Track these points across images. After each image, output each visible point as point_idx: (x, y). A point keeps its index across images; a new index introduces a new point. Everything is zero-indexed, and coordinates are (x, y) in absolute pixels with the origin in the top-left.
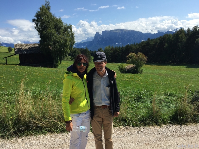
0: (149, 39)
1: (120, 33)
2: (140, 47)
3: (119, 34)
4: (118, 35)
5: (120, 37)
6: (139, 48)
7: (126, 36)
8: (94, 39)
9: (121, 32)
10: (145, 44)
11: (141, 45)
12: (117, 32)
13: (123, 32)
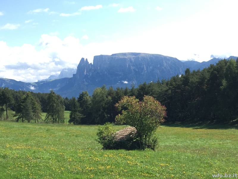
0: (187, 71)
1: (133, 60)
2: (170, 89)
3: (131, 62)
5: (132, 68)
6: (167, 91)
7: (145, 68)
9: (134, 58)
10: (181, 83)
11: (171, 85)
12: (125, 58)
13: (139, 57)
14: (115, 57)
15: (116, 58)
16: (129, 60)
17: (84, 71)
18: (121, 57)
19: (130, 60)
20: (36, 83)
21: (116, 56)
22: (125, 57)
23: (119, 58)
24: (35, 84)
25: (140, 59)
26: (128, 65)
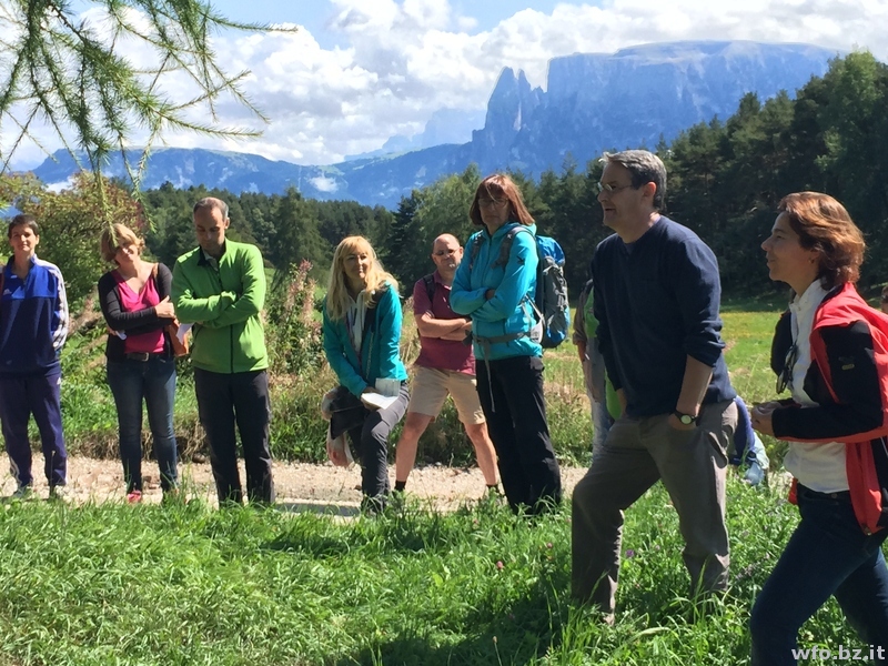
1: (700, 70)
3: (693, 77)
4: (685, 92)
5: (698, 101)
8: (481, 126)
9: (703, 62)
12: (670, 64)
13: (723, 59)
14: (631, 62)
15: (634, 67)
16: (685, 71)
17: (514, 118)
18: (655, 60)
19: (690, 69)
20: (338, 166)
21: (635, 57)
22: (670, 60)
23: (648, 64)
24: (337, 170)
25: (728, 67)
26: (679, 90)
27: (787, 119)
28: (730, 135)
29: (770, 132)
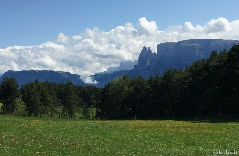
4: (199, 54)
8: (136, 64)
14: (182, 45)
17: (147, 62)
18: (189, 45)
19: (200, 47)
20: (93, 76)
22: (194, 44)
25: (212, 47)
27: (226, 58)
28: (207, 64)
29: (220, 62)
